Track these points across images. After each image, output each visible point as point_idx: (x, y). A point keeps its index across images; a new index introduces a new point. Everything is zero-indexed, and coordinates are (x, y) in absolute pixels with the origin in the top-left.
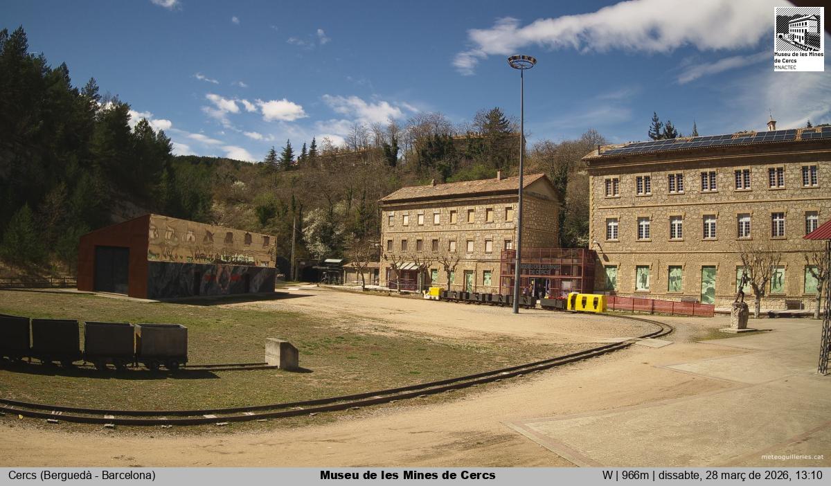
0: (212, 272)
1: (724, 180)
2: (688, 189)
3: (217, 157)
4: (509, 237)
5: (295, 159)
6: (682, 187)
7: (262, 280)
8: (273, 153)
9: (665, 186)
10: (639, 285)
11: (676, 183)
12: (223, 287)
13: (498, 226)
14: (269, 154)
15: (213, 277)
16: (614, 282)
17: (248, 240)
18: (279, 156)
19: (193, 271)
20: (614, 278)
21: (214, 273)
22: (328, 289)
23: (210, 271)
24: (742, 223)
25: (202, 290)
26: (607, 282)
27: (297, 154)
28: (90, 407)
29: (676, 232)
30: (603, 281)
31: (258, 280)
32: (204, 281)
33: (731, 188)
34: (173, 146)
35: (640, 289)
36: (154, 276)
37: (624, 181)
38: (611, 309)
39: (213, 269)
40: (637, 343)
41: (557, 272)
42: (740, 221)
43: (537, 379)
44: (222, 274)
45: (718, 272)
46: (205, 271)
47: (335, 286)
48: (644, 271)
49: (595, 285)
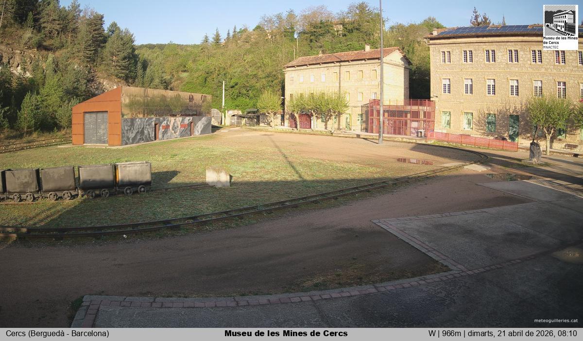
0: (167, 123)
1: (524, 56)
2: (499, 61)
3: (167, 43)
4: (375, 91)
5: (223, 41)
6: (495, 59)
7: (203, 125)
8: (206, 37)
9: (483, 58)
10: (466, 126)
11: (491, 56)
12: (175, 133)
13: (367, 83)
14: (204, 39)
15: (168, 126)
16: (449, 123)
17: (191, 99)
18: (211, 40)
19: (153, 124)
20: (448, 121)
21: (169, 124)
22: (249, 130)
23: (165, 122)
24: (537, 87)
25: (160, 136)
26: (443, 123)
27: (223, 37)
28: (84, 226)
29: (491, 90)
30: (441, 122)
31: (199, 127)
32: (161, 130)
33: (529, 62)
34: (136, 39)
35: (466, 129)
36: (126, 129)
37: (454, 53)
38: (446, 141)
39: (168, 121)
40: (465, 167)
41: (409, 115)
42: (536, 86)
43: (395, 191)
44: (174, 125)
45: (521, 119)
46: (162, 123)
47: (253, 128)
48: (470, 116)
49: (436, 125)
